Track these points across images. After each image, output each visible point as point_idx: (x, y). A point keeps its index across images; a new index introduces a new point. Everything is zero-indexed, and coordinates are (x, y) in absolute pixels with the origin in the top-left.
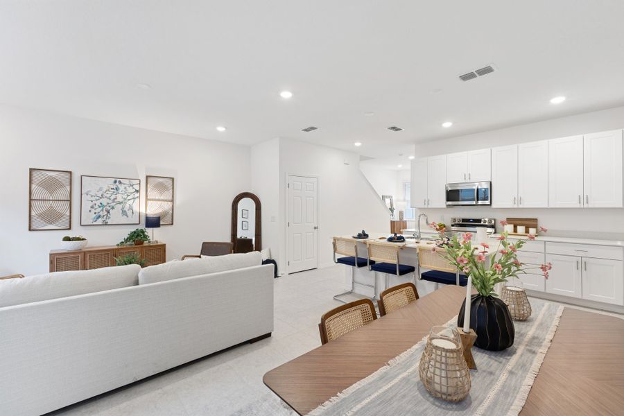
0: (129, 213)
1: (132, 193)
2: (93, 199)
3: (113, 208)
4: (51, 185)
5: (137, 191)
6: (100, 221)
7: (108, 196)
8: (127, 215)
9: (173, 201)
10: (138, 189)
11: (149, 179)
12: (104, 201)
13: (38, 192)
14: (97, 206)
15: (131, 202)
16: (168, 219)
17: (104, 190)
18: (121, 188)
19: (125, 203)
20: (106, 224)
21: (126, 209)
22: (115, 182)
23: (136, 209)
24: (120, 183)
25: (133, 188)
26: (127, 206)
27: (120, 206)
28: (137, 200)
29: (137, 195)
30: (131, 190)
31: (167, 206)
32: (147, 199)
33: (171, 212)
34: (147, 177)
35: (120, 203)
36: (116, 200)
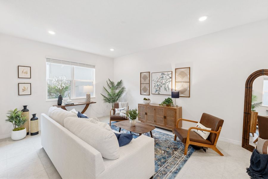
0: (167, 89)
1: (168, 79)
2: (155, 82)
3: (161, 87)
4: (145, 78)
5: (170, 78)
6: (157, 93)
7: (160, 81)
8: (166, 90)
9: (190, 82)
10: (171, 76)
11: (177, 70)
12: (158, 83)
13: (143, 81)
14: (156, 86)
15: (168, 84)
16: (187, 94)
17: (158, 78)
18: (164, 76)
19: (166, 84)
20: (159, 94)
21: (166, 87)
22: (162, 74)
23: (170, 87)
24: (164, 74)
25: (169, 76)
26: (167, 85)
27: (163, 86)
28: (171, 82)
29: (171, 80)
30: (168, 77)
31: (186, 85)
32: (176, 82)
33: (189, 89)
34: (176, 69)
35: (164, 84)
36: (162, 83)
